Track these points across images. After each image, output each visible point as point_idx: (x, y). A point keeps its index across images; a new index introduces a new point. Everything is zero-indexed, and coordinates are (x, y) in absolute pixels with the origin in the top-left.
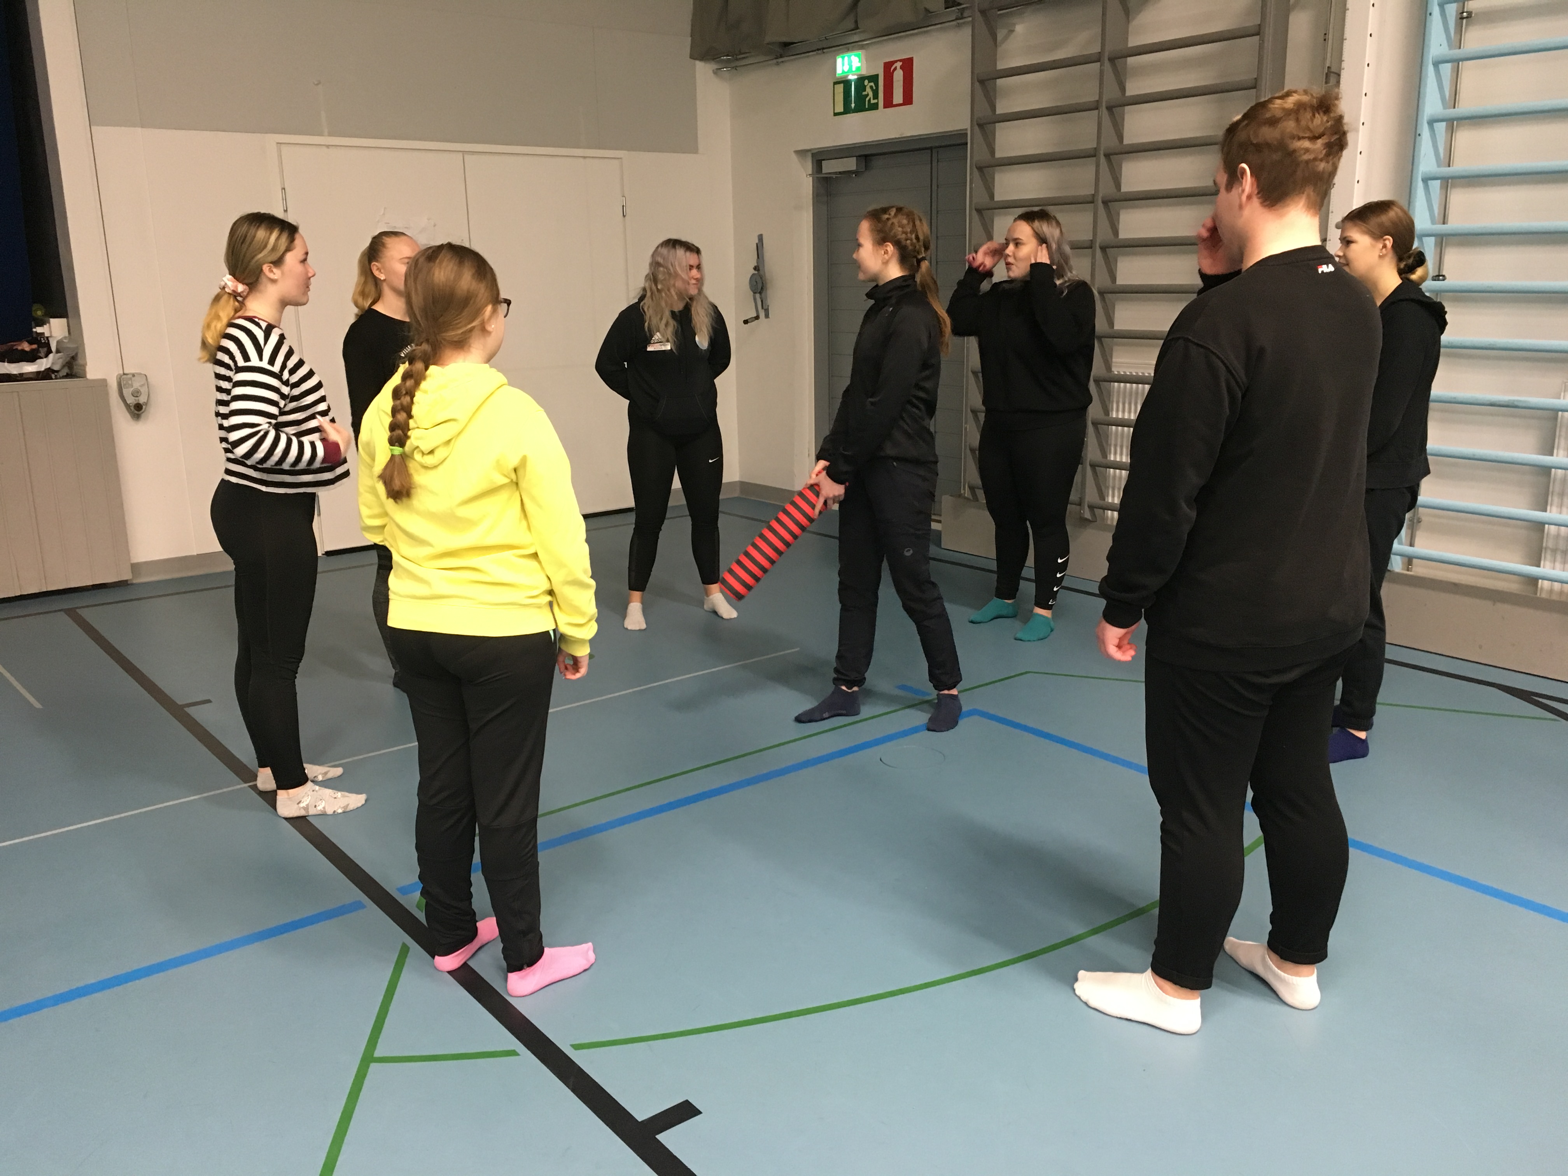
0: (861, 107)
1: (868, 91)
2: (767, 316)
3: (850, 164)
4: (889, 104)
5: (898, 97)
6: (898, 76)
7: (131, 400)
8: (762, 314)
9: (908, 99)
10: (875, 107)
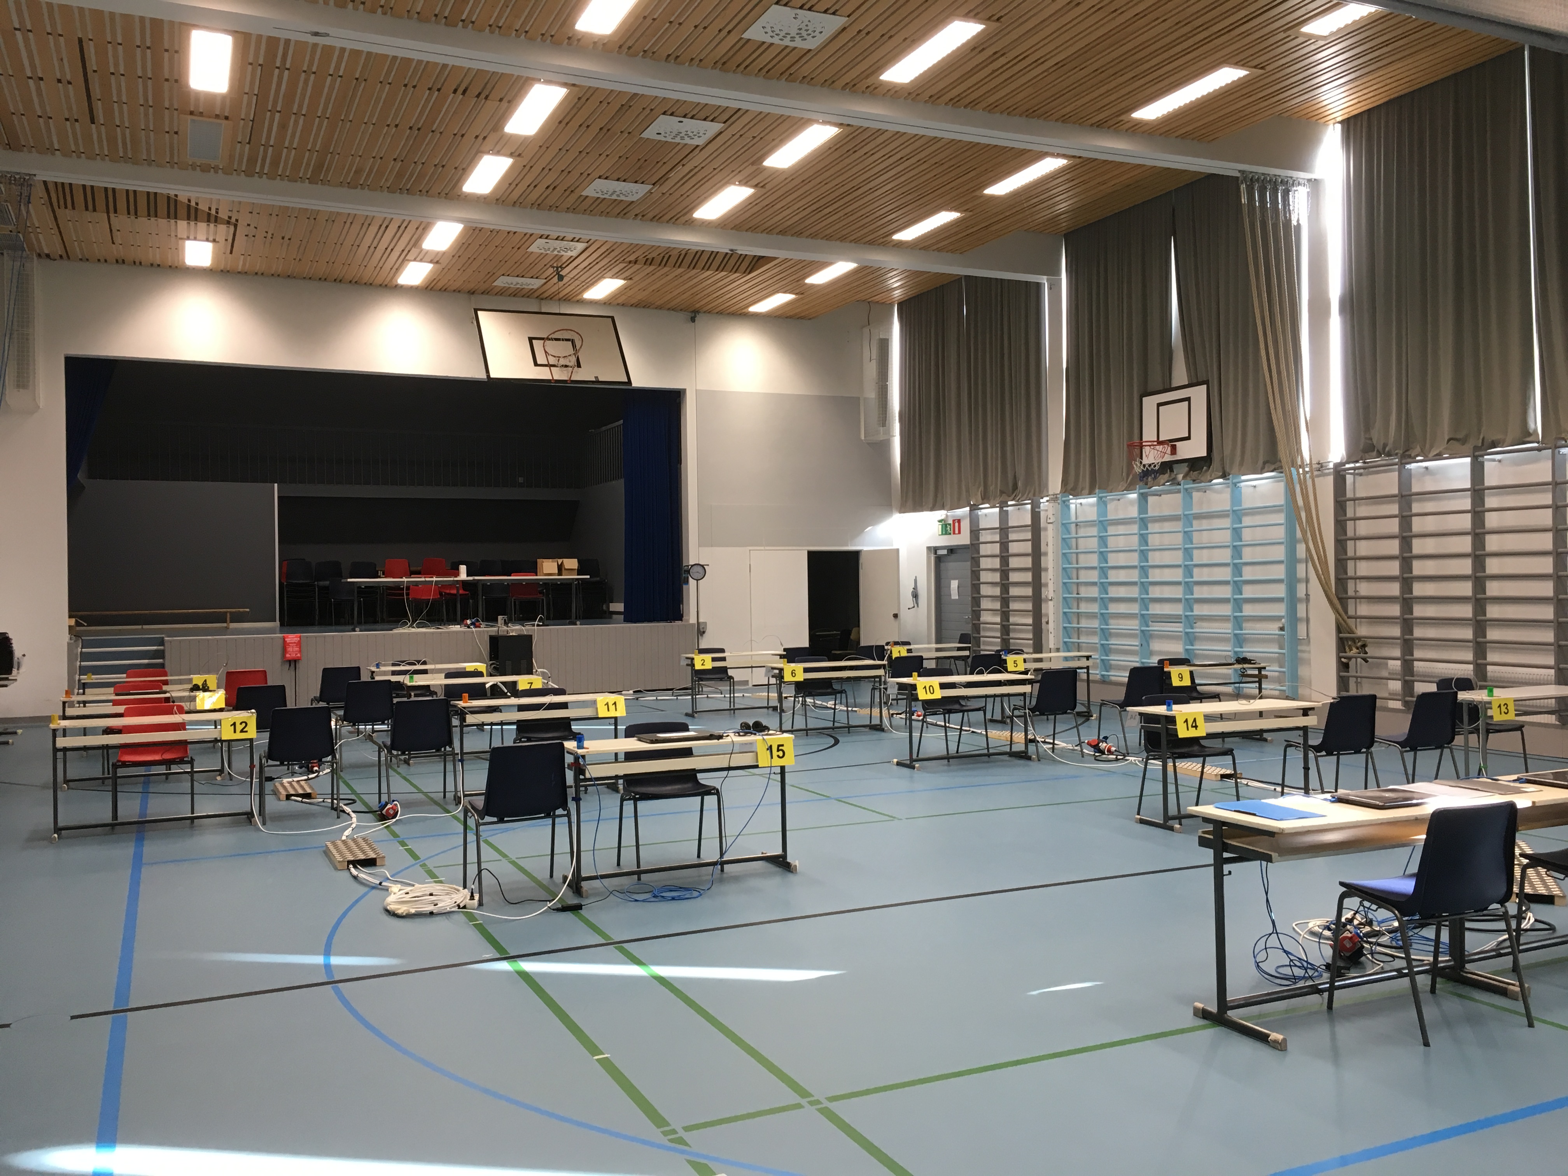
0: (946, 534)
1: (948, 529)
2: (918, 606)
3: (945, 552)
4: (954, 533)
5: (957, 531)
6: (957, 524)
7: (702, 630)
8: (916, 605)
9: (959, 533)
10: (950, 534)
